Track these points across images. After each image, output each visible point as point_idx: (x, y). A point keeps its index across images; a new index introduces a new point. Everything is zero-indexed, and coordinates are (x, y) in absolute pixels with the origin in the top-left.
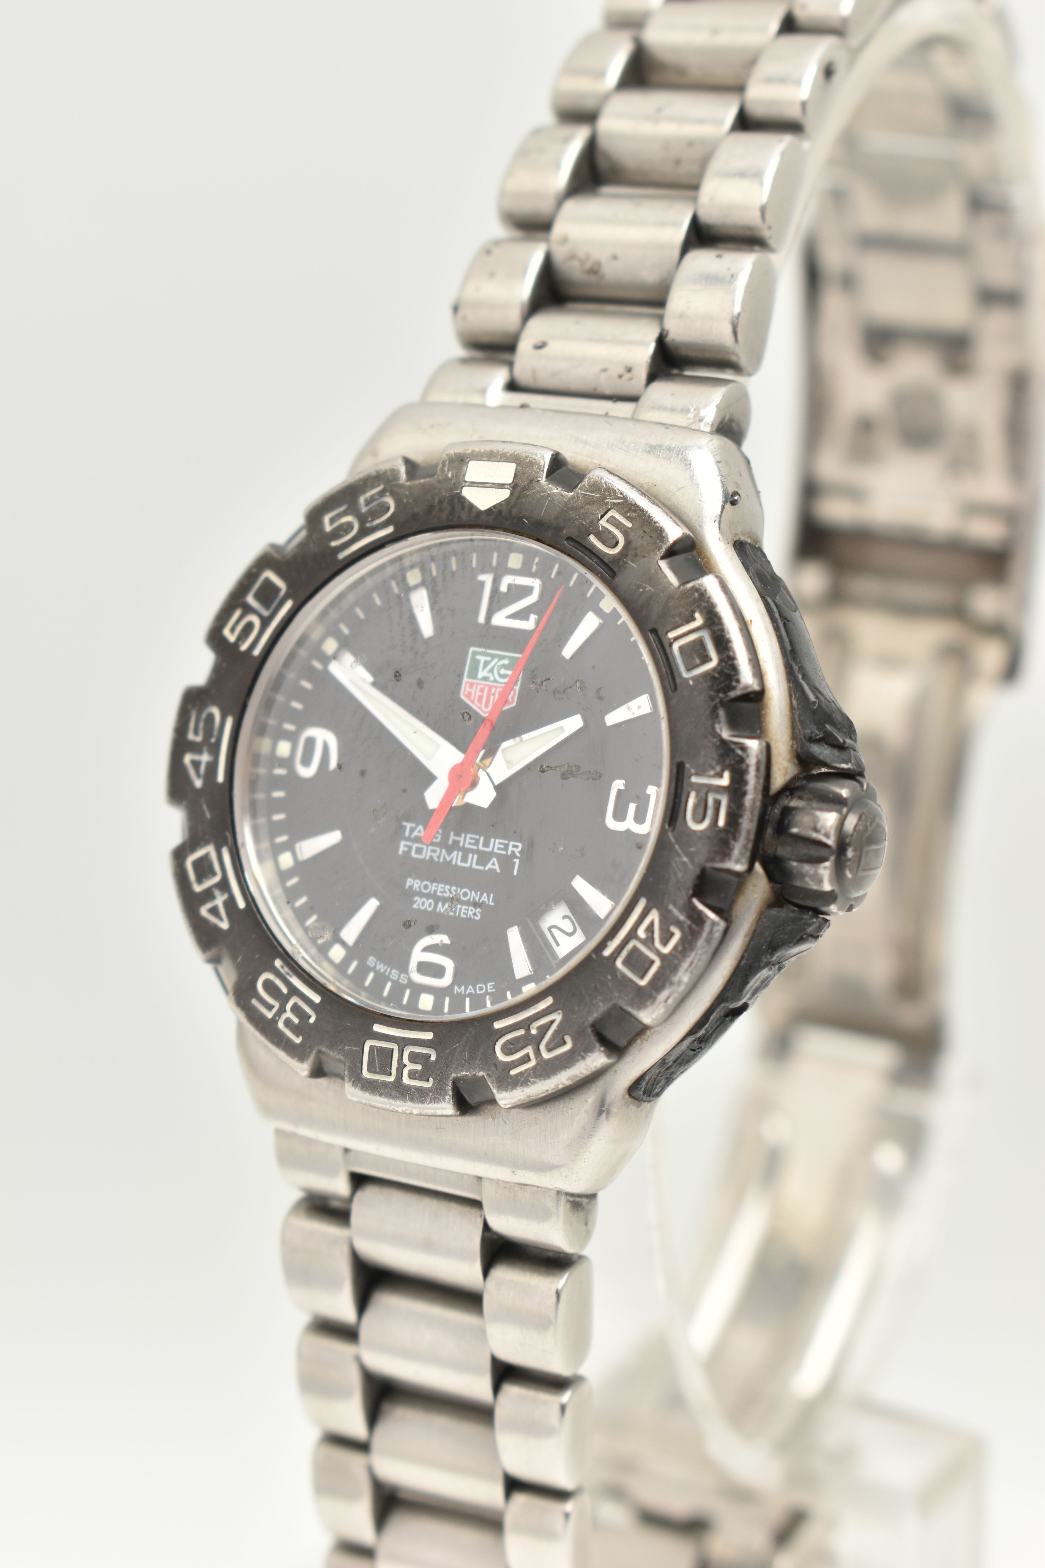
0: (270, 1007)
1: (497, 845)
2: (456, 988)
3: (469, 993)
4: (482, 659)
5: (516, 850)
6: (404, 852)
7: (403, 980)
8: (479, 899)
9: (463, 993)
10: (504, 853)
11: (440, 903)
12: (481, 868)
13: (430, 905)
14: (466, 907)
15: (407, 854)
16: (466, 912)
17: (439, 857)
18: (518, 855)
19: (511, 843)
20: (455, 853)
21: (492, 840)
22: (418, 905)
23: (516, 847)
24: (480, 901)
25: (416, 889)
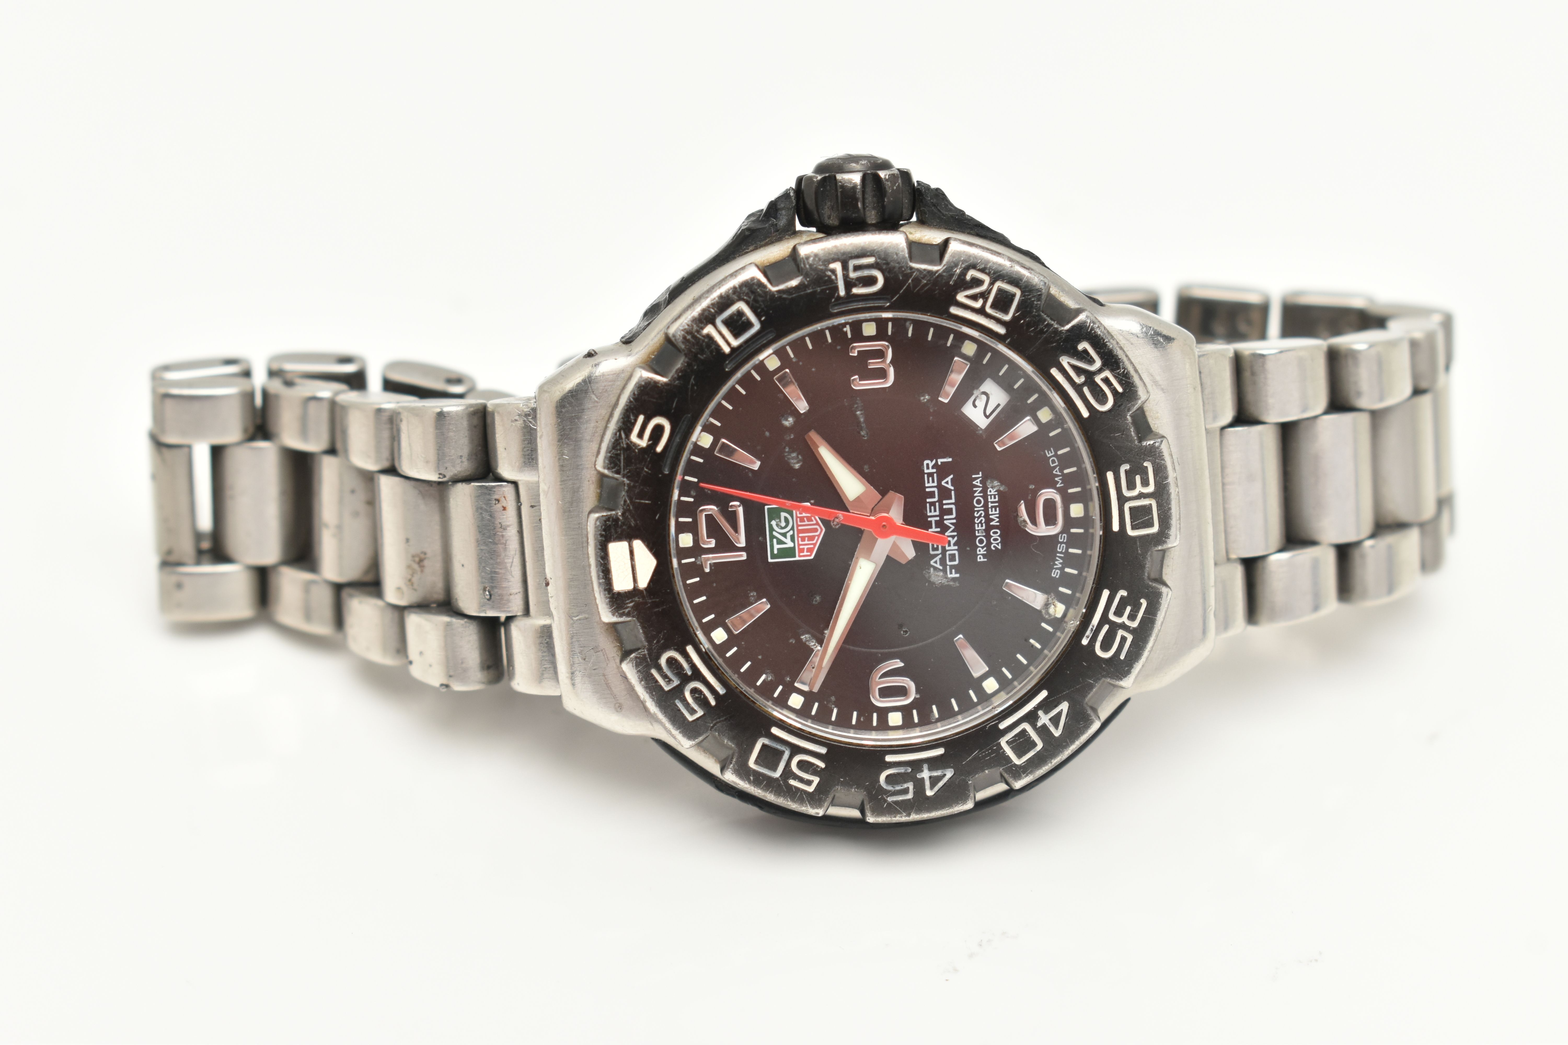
0: (1124, 639)
1: (931, 484)
2: (1058, 486)
3: (1060, 472)
4: (776, 547)
5: (931, 465)
6: (956, 573)
7: (1063, 538)
8: (979, 487)
9: (1061, 478)
10: (935, 475)
11: (991, 524)
12: (953, 493)
13: (996, 533)
14: (989, 497)
15: (956, 568)
16: (993, 496)
17: (953, 537)
18: (934, 461)
19: (926, 471)
20: (946, 522)
21: (927, 490)
22: (998, 544)
23: (928, 465)
24: (981, 485)
25: (984, 551)
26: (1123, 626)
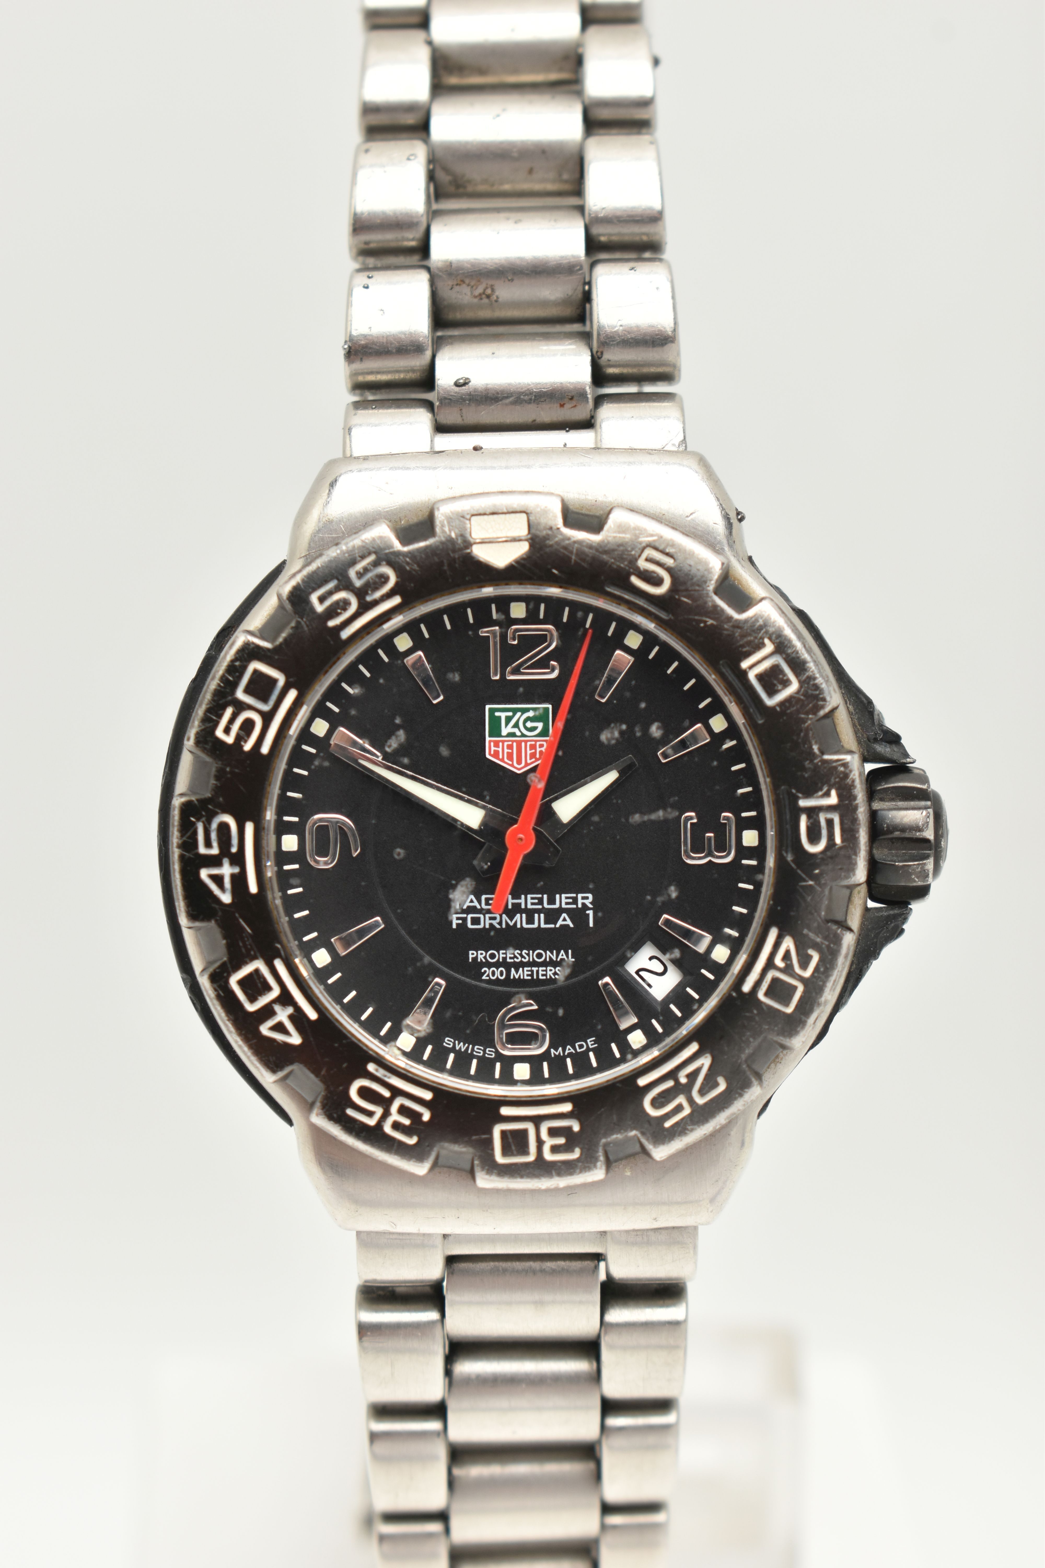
0: (370, 1114)
1: (564, 901)
2: (552, 1051)
3: (568, 1053)
4: (503, 715)
5: (587, 902)
6: (457, 925)
7: (490, 1053)
8: (557, 957)
9: (562, 1054)
10: (574, 906)
11: (513, 969)
12: (552, 926)
13: (502, 974)
14: (544, 968)
15: (463, 926)
16: (545, 973)
17: (500, 923)
18: (590, 906)
19: (580, 896)
20: (518, 915)
21: (558, 896)
22: (488, 976)
23: (587, 898)
24: (558, 960)
25: (481, 959)
26: (386, 1114)
